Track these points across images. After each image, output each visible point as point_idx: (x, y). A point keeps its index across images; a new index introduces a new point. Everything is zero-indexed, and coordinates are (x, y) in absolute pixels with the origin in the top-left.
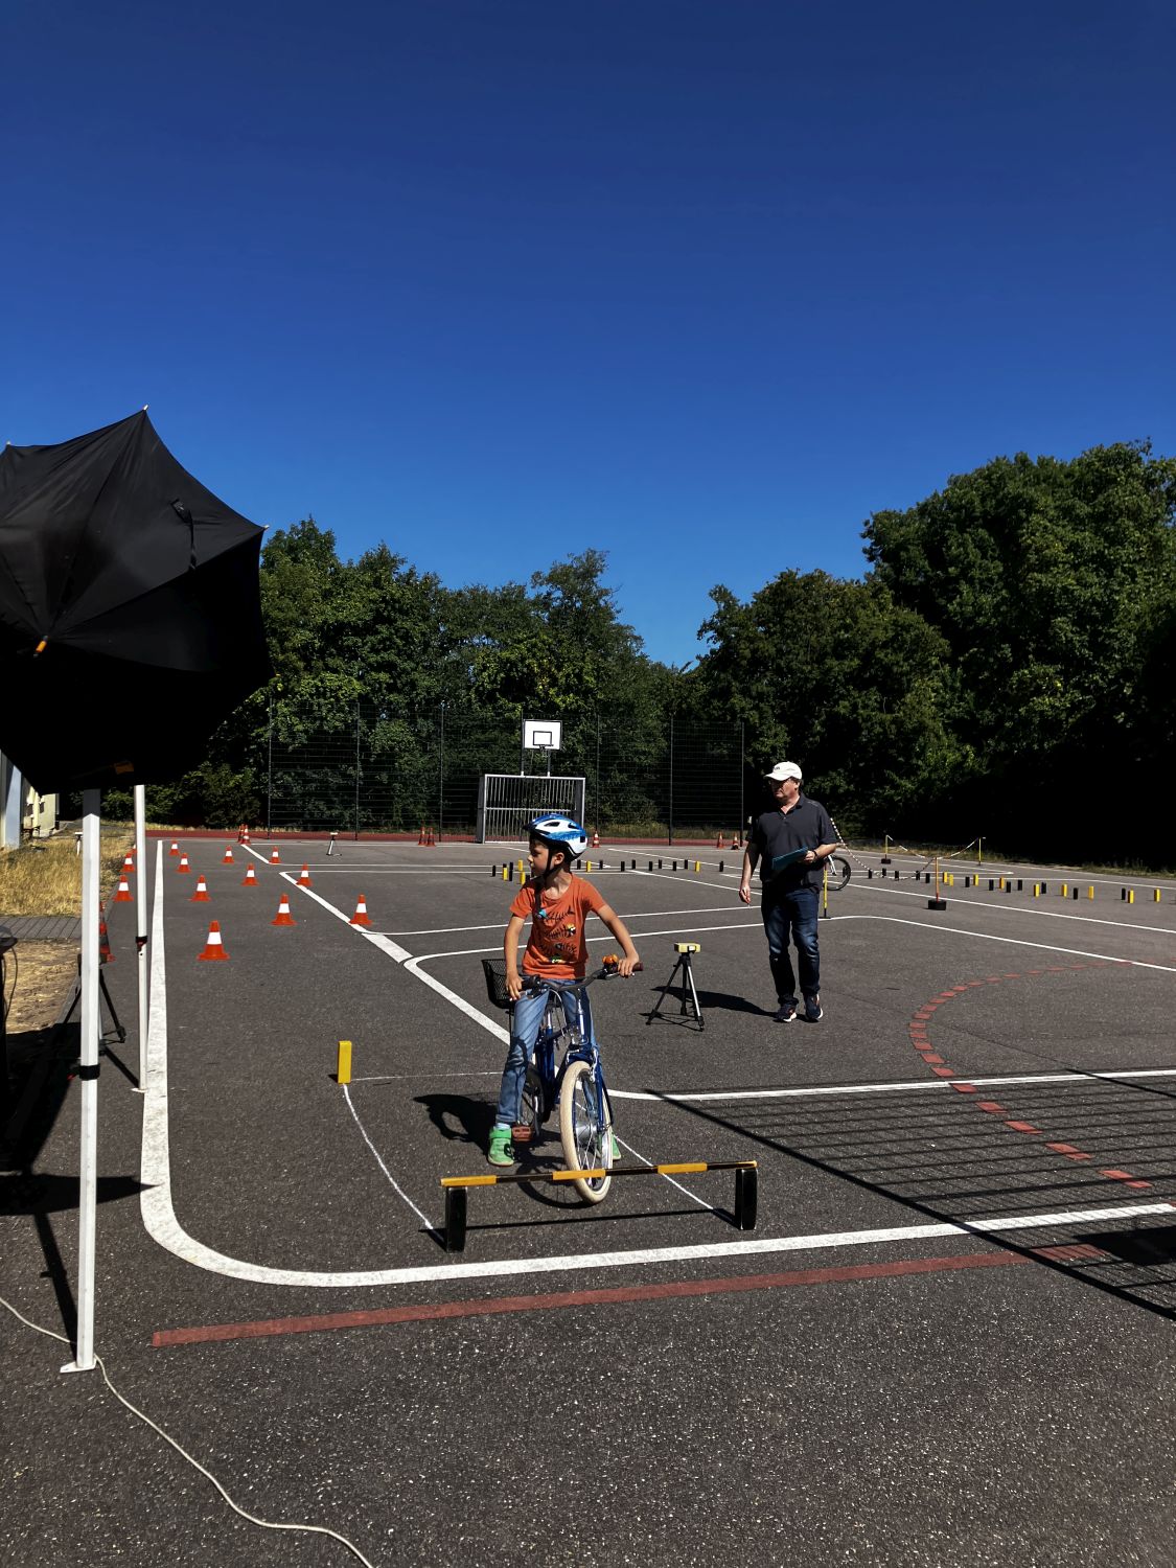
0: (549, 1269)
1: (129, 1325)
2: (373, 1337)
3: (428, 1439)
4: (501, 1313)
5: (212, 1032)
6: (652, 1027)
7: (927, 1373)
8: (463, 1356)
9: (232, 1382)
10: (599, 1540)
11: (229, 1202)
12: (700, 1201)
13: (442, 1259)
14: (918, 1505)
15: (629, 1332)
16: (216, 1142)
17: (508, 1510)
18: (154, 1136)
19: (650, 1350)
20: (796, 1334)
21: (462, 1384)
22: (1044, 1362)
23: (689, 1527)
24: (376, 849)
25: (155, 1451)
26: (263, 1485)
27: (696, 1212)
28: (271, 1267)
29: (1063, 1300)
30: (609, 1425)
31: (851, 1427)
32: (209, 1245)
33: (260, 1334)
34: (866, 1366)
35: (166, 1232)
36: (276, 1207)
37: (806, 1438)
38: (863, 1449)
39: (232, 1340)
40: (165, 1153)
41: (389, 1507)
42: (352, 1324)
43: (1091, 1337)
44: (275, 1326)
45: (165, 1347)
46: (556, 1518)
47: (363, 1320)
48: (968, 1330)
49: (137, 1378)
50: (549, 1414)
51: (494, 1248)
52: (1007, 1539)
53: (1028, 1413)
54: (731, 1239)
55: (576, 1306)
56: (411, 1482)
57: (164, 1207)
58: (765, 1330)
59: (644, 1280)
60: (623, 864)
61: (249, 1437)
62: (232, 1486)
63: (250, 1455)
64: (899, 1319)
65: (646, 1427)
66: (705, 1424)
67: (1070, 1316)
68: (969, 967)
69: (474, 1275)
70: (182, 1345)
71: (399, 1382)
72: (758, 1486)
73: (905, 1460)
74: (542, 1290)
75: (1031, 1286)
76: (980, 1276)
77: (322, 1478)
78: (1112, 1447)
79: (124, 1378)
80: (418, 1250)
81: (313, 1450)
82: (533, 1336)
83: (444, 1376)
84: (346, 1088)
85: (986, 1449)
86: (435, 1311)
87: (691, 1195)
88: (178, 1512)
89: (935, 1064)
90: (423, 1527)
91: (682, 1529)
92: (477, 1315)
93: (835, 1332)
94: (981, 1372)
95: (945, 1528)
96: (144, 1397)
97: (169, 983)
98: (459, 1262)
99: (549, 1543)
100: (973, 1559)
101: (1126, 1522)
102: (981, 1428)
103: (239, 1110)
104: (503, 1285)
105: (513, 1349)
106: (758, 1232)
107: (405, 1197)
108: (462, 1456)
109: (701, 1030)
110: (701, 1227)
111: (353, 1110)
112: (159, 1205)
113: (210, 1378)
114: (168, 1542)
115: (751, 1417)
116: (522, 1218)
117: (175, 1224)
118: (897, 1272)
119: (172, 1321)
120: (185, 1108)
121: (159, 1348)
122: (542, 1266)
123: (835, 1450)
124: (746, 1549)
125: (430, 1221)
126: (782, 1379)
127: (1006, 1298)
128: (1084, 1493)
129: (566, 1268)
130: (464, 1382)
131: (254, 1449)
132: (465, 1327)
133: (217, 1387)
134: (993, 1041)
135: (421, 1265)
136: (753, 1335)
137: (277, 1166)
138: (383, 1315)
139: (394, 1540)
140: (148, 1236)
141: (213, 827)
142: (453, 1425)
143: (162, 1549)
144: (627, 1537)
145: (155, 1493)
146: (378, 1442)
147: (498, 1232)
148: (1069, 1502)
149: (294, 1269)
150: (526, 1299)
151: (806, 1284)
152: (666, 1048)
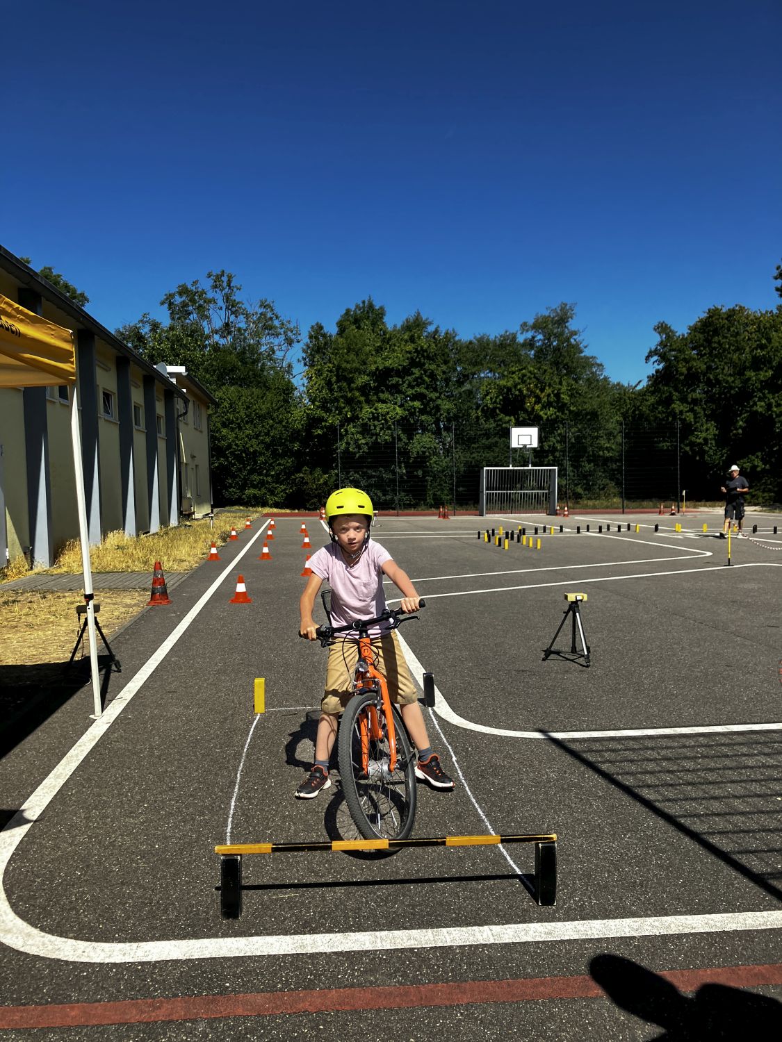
4: (221, 1019)
5: (193, 664)
6: (548, 663)
11: (70, 840)
12: (511, 863)
16: (113, 771)
27: (502, 876)
36: (106, 849)
47: (74, 1017)
51: (271, 917)
54: (526, 918)
55: (308, 1014)
60: (578, 529)
74: (287, 982)
80: (197, 914)
84: (258, 717)
86: (155, 1010)
87: (505, 853)
103: (156, 738)
104: (249, 973)
109: (587, 666)
110: (498, 898)
122: (305, 946)
129: (329, 950)
135: (184, 938)
138: (99, 1012)
147: (290, 894)
152: (550, 683)
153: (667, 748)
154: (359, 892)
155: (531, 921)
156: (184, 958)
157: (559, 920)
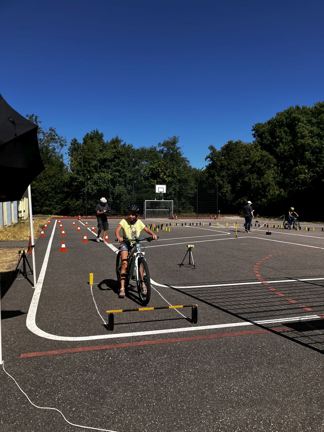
0: (136, 335)
1: (15, 352)
2: (82, 355)
3: (91, 383)
4: (120, 348)
5: (58, 271)
6: (181, 268)
7: (237, 363)
8: (106, 360)
9: (40, 368)
10: (133, 411)
11: (51, 318)
12: (183, 316)
13: (107, 333)
14: (226, 400)
15: (155, 353)
16: (52, 301)
17: (109, 403)
18: (35, 300)
19: (159, 358)
20: (202, 353)
21: (104, 368)
22: (271, 360)
23: (159, 407)
24: (115, 221)
25: (13, 387)
26: (41, 396)
27: (182, 319)
28: (58, 336)
29: (281, 342)
30: (143, 379)
31: (212, 379)
32: (43, 330)
33: (51, 354)
34: (220, 361)
35: (32, 326)
36: (64, 319)
37: (198, 382)
38: (214, 385)
39: (43, 356)
40: (37, 305)
41: (75, 402)
42: (77, 351)
43: (286, 353)
44: (55, 352)
45: (23, 358)
46: (121, 405)
47: (81, 350)
48: (252, 351)
49: (13, 367)
50: (126, 376)
51: (122, 330)
52: (250, 411)
53: (263, 375)
54: (190, 326)
55: (141, 346)
56: (83, 395)
57: (33, 319)
58: (193, 352)
59: (162, 338)
60: (182, 224)
61: (41, 383)
62: (32, 397)
63: (39, 388)
64: (233, 348)
65: (153, 380)
66: (170, 378)
67: (282, 347)
68: (274, 250)
69: (114, 337)
70: (28, 357)
71: (86, 367)
72: (181, 395)
73: (225, 388)
74: (133, 341)
75: (272, 339)
76: (258, 336)
77: (59, 394)
78: (286, 384)
79: (10, 367)
80: (101, 331)
81: (58, 386)
82: (127, 354)
83: (100, 366)
84: (91, 286)
85: (249, 385)
86: (101, 347)
87: (181, 314)
88: (16, 404)
89: (258, 277)
90: (83, 408)
91: (157, 408)
92: (113, 348)
93: (214, 352)
94: (253, 363)
95: (233, 407)
96: (14, 372)
97: (49, 258)
98: (111, 334)
99: (118, 412)
100: (239, 416)
101: (285, 406)
102: (249, 379)
103: (60, 293)
104: (122, 340)
105: (121, 358)
106: (198, 324)
107: (101, 316)
108: (99, 388)
109: (194, 269)
110: (182, 323)
111: (92, 292)
112: (32, 319)
113: (34, 366)
114: (11, 412)
115: (184, 376)
116: (132, 321)
117: (35, 324)
118: (235, 335)
119: (27, 351)
120: (45, 292)
121: (21, 358)
122: (134, 335)
123: (206, 385)
124: (174, 413)
125: (106, 322)
126: (195, 366)
127: (264, 342)
128: (275, 397)
129: (141, 335)
130: (105, 367)
131: (41, 386)
132: (109, 352)
133: (35, 369)
134: (277, 271)
135: (100, 335)
136: (190, 353)
137: (67, 308)
138: (87, 349)
139: (74, 412)
140: (26, 327)
141: (72, 216)
142: (98, 379)
143: (9, 414)
144: (140, 410)
145: (10, 399)
146: (76, 384)
147: (124, 325)
148: (270, 400)
149: (65, 336)
150: (128, 344)
151: (208, 339)
152: (183, 274)
153: (221, 289)
154: (144, 324)
155: (191, 327)
156: (103, 338)
157: (199, 326)
